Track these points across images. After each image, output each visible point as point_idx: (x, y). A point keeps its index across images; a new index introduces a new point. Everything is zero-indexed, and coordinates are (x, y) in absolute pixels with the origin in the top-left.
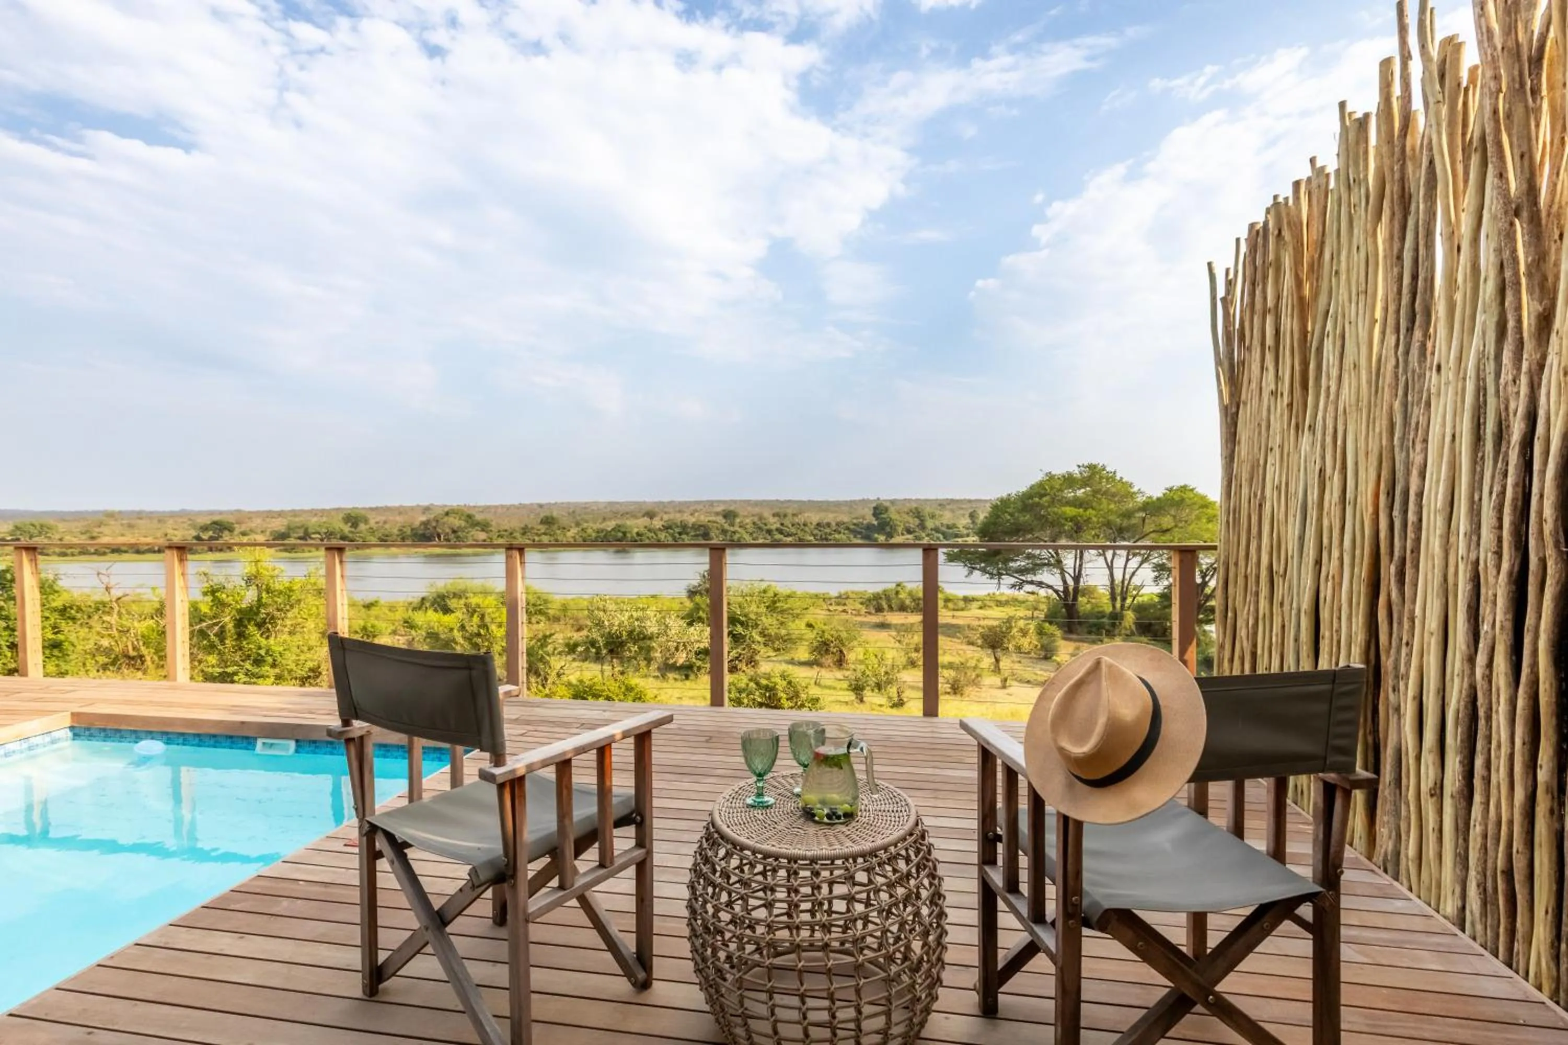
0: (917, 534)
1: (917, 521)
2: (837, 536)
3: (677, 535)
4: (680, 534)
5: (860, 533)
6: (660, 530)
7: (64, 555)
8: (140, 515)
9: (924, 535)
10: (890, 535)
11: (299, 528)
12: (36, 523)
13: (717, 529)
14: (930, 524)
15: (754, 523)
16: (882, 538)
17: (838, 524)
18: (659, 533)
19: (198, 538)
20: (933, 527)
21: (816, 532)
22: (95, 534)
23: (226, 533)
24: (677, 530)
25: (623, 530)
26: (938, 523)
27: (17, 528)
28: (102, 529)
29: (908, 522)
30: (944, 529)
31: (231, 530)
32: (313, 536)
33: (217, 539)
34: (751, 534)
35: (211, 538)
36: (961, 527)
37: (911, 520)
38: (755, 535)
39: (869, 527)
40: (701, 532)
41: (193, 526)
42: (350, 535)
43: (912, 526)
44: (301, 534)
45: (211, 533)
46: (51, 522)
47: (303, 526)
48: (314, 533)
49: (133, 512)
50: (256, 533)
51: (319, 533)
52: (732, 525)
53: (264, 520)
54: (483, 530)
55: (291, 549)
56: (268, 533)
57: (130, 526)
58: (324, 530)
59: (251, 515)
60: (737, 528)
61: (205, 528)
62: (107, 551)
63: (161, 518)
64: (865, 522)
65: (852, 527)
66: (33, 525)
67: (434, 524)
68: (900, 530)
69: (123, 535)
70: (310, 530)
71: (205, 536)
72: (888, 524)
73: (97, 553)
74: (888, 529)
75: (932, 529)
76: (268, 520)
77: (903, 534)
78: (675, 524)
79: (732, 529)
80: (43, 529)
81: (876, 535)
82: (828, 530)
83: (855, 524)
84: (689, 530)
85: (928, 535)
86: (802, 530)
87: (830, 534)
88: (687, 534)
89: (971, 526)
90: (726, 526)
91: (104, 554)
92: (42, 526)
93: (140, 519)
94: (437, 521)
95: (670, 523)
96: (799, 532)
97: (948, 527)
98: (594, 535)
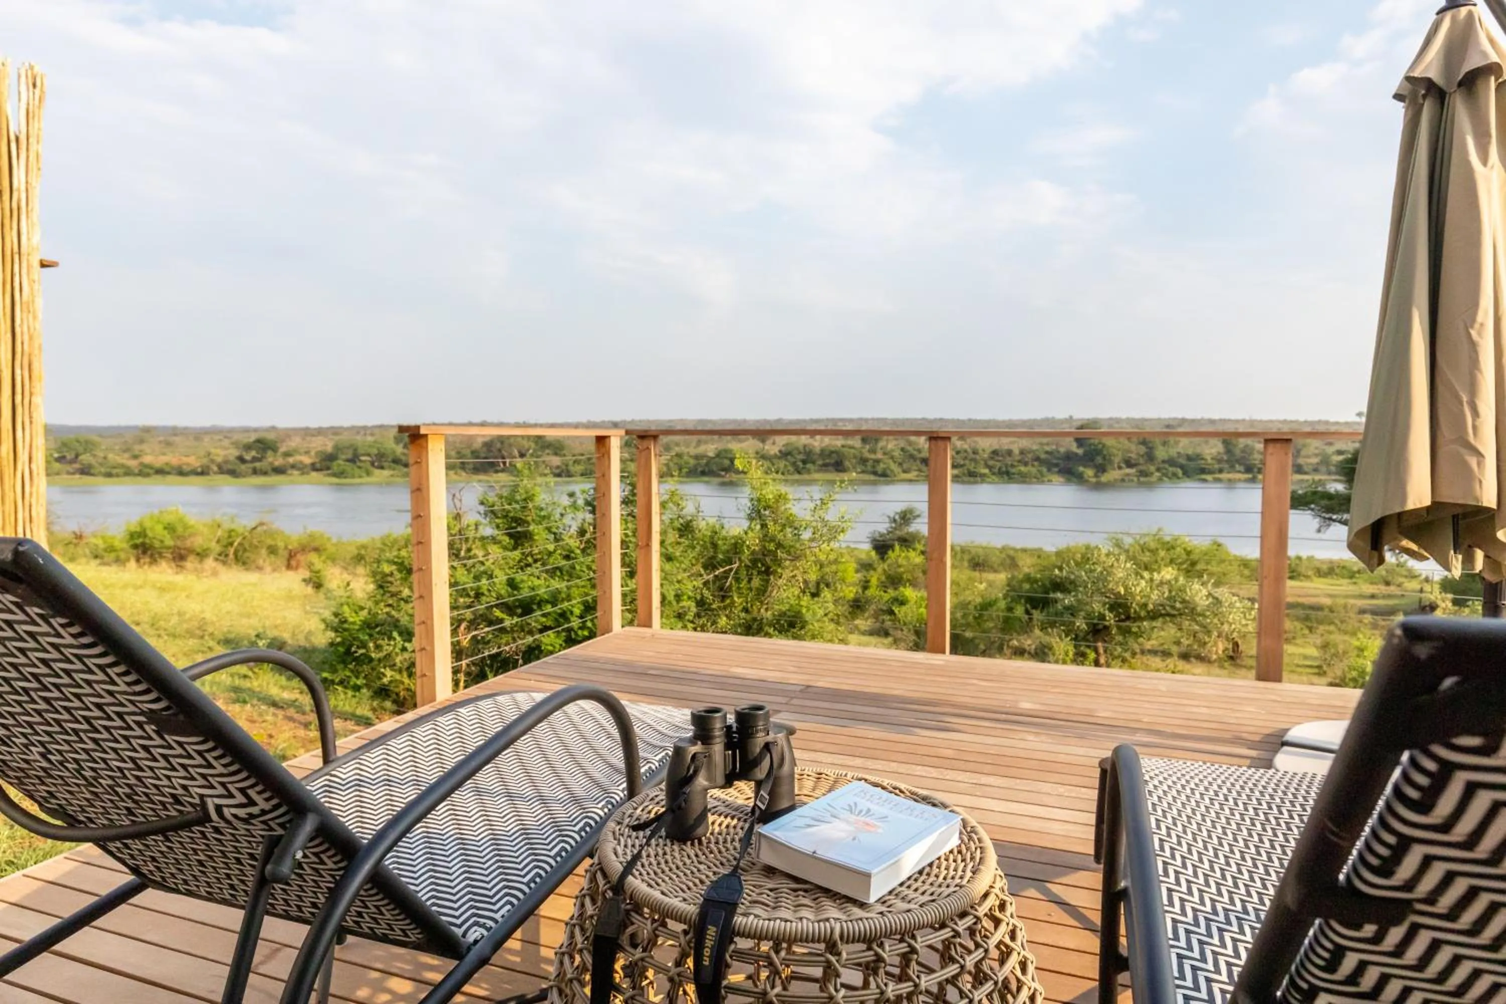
0: (1141, 468)
1: (1143, 449)
2: (1023, 469)
3: (800, 464)
4: (804, 462)
5: (1057, 465)
6: (775, 456)
7: (109, 475)
8: (175, 431)
9: (1152, 468)
10: (1101, 469)
11: (348, 448)
12: (82, 440)
13: (855, 457)
14: (1161, 453)
15: (902, 449)
16: (1089, 473)
17: (1022, 452)
18: (775, 461)
19: (241, 459)
20: (1166, 458)
21: (991, 463)
22: (137, 453)
23: (270, 453)
24: (801, 457)
25: (730, 456)
26: (1173, 452)
27: (64, 444)
28: (144, 447)
29: (1130, 451)
30: (1182, 461)
31: (275, 450)
32: (363, 458)
33: (259, 460)
34: (900, 464)
35: (255, 460)
36: (1209, 458)
37: (1133, 447)
38: (905, 466)
39: (1069, 457)
40: (832, 461)
41: (236, 444)
42: (403, 458)
43: (1133, 456)
44: (350, 456)
45: (253, 453)
46: (96, 439)
47: (351, 446)
48: (364, 455)
49: (165, 428)
50: (300, 454)
51: (369, 455)
52: (873, 451)
53: (304, 439)
54: (556, 454)
55: (340, 474)
56: (313, 453)
57: (168, 444)
58: (375, 451)
59: (289, 433)
60: (879, 456)
61: (248, 447)
62: (151, 471)
63: (199, 434)
64: (1062, 450)
65: (1043, 456)
66: (78, 441)
67: (499, 445)
68: (1117, 460)
69: (164, 454)
70: (361, 451)
71: (248, 457)
72: (1098, 452)
73: (141, 474)
74: (1099, 460)
75: (1164, 462)
76: (308, 438)
77: (1120, 468)
78: (797, 449)
79: (873, 456)
80: (89, 446)
81: (1081, 469)
82: (1009, 460)
83: (1047, 452)
84: (815, 457)
85: (1158, 470)
86: (972, 460)
87: (1012, 466)
88: (814, 463)
89: (1225, 458)
90: (867, 455)
91: (147, 475)
92: (87, 442)
93: (175, 435)
94: (502, 443)
95: (790, 448)
96: (967, 462)
97: (1189, 458)
98: (692, 462)
